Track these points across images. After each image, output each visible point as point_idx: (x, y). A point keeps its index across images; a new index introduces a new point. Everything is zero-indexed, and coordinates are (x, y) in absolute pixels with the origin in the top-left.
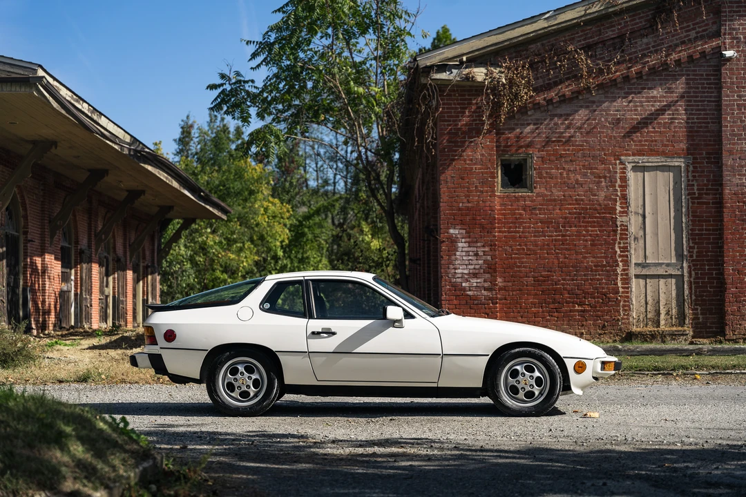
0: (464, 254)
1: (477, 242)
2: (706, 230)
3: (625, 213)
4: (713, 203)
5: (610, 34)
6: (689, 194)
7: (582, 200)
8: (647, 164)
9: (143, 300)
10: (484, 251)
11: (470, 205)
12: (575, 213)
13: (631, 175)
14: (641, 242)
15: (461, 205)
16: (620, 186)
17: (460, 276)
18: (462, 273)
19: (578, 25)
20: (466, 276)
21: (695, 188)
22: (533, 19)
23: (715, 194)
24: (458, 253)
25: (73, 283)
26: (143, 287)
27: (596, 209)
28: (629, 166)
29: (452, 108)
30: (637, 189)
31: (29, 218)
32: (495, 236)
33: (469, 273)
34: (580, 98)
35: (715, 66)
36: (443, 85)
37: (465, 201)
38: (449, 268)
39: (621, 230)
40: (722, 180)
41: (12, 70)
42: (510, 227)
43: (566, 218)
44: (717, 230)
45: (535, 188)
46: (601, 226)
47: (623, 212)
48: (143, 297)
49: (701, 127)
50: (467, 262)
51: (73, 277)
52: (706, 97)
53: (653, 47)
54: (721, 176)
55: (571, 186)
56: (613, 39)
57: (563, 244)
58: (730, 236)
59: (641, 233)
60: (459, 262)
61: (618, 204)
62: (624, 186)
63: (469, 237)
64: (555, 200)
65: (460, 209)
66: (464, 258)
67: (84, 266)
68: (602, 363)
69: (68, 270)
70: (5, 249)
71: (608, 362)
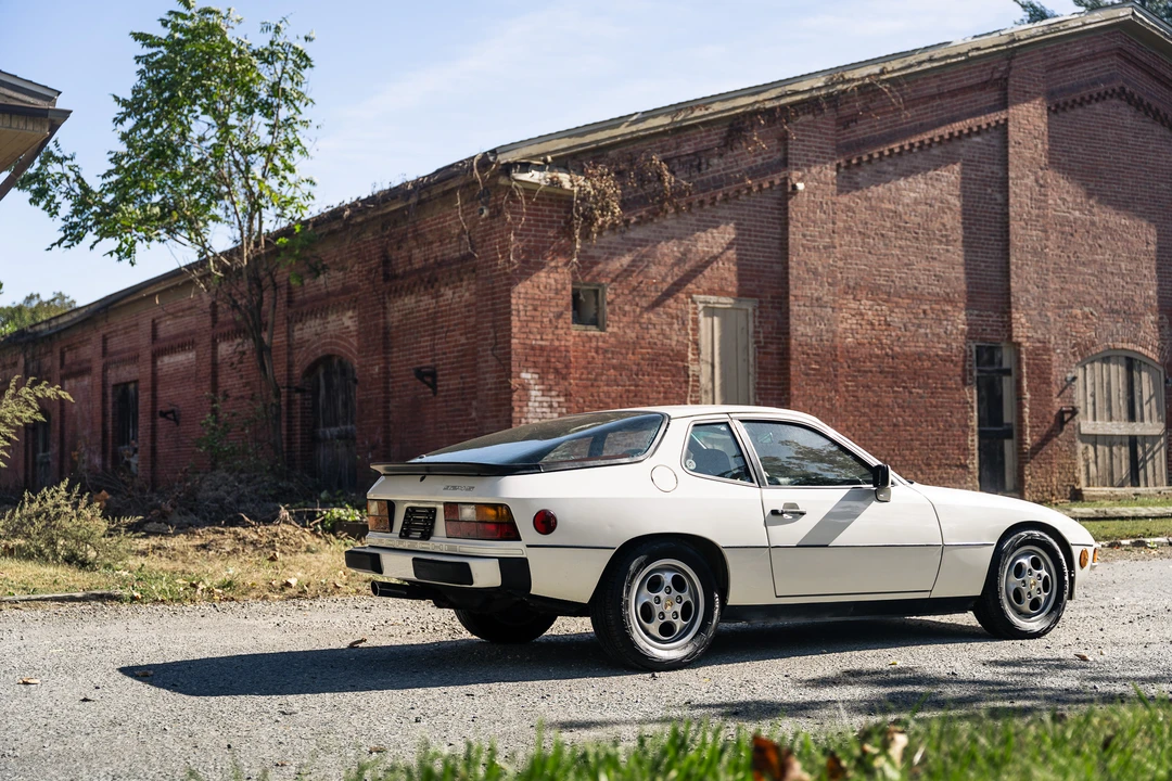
0: (537, 404)
1: (550, 390)
2: (771, 384)
3: (697, 360)
4: (778, 354)
5: (687, 149)
6: (756, 342)
7: (655, 344)
8: (717, 306)
10: (559, 403)
11: (543, 343)
12: (648, 359)
13: (701, 316)
14: (710, 395)
15: (534, 343)
16: (692, 329)
19: (665, 133)
21: (761, 335)
22: (620, 121)
23: (779, 344)
24: (530, 404)
27: (668, 356)
28: (701, 306)
30: (707, 333)
32: (570, 384)
34: (656, 221)
35: (780, 199)
36: (530, 189)
37: (539, 337)
39: (694, 381)
40: (788, 328)
42: (582, 374)
43: (639, 364)
44: (783, 384)
45: (608, 326)
46: (674, 376)
47: (695, 360)
49: (766, 267)
50: (540, 416)
52: (771, 233)
53: (724, 169)
54: (788, 323)
55: (644, 326)
56: (688, 155)
57: (636, 396)
58: (796, 392)
59: (710, 386)
60: (531, 415)
61: (690, 349)
62: (696, 330)
63: (543, 384)
64: (628, 343)
65: (533, 348)
66: (538, 410)
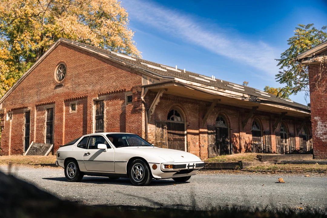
0: (320, 126)
1: (325, 121)
9: (310, 147)
11: (322, 108)
15: (318, 108)
17: (319, 134)
18: (320, 133)
20: (321, 135)
24: (318, 126)
25: (262, 142)
26: (310, 142)
29: (313, 73)
31: (231, 123)
33: (323, 133)
37: (320, 106)
38: (315, 132)
41: (169, 79)
50: (322, 129)
51: (262, 140)
60: (319, 129)
63: (322, 120)
65: (318, 110)
66: (321, 128)
67: (267, 136)
68: (165, 165)
69: (259, 138)
70: (215, 131)
71: (168, 165)
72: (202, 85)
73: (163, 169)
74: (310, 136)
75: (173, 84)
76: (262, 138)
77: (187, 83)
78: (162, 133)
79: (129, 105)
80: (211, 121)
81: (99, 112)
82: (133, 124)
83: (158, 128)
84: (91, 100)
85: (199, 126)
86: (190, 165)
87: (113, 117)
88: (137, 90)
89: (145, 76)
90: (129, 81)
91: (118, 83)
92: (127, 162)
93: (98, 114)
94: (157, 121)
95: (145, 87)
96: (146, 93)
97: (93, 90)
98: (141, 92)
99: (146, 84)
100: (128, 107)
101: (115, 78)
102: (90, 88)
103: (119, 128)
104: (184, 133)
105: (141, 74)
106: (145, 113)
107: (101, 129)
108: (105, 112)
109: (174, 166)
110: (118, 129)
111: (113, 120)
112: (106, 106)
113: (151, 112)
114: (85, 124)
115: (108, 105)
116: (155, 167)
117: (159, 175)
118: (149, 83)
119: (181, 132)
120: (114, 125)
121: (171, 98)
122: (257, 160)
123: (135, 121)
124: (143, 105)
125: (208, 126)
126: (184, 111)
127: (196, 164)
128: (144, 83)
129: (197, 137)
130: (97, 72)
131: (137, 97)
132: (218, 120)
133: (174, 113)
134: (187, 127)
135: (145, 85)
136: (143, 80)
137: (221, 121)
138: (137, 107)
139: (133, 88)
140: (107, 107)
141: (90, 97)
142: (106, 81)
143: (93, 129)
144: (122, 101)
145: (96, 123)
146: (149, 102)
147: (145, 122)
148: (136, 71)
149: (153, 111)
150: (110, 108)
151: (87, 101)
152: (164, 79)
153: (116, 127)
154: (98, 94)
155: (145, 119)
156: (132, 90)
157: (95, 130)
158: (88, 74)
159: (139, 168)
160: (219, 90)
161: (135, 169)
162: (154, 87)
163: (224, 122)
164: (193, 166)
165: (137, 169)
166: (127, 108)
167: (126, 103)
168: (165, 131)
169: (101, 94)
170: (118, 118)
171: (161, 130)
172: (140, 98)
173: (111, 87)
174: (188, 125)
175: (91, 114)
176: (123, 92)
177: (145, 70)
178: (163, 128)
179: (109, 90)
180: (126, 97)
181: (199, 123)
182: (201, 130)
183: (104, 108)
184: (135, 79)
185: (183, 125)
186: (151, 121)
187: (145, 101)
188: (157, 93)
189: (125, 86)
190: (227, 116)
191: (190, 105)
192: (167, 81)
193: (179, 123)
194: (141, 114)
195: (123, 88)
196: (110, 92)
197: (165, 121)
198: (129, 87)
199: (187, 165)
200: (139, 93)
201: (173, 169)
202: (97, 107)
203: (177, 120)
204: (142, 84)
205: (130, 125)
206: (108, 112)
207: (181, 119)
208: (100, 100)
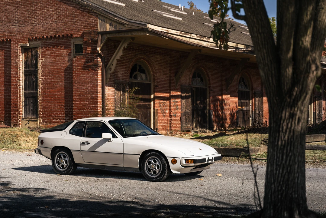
9: (314, 113)
25: (251, 107)
26: (314, 106)
31: (211, 80)
41: (139, 26)
48: (313, 111)
51: (251, 104)
67: (257, 99)
68: (186, 160)
69: (247, 101)
70: (190, 94)
71: (189, 160)
72: (180, 33)
73: (184, 164)
74: (314, 96)
75: (144, 33)
76: (251, 101)
77: (162, 31)
78: (122, 98)
79: (78, 58)
80: (185, 79)
81: (30, 65)
82: (84, 86)
83: (117, 92)
84: (17, 46)
85: (170, 87)
86: (209, 159)
87: (53, 73)
88: (91, 38)
89: (103, 19)
90: (78, 23)
91: (61, 24)
92: (140, 155)
93: (29, 68)
94: (116, 81)
95: (103, 33)
96: (104, 42)
97: (20, 32)
98: (97, 41)
99: (104, 30)
100: (76, 60)
101: (55, 17)
102: (15, 29)
103: (61, 89)
104: (150, 97)
105: (97, 15)
106: (102, 71)
107: (33, 89)
108: (39, 65)
109: (195, 161)
110: (61, 91)
111: (53, 78)
112: (40, 57)
113: (111, 69)
114: (6, 81)
115: (44, 55)
116: (174, 161)
117: (178, 171)
118: (108, 28)
119: (147, 97)
120: (53, 85)
121: (135, 48)
122: (263, 144)
123: (87, 82)
124: (100, 59)
125: (181, 86)
126: (151, 66)
127: (215, 157)
128: (100, 28)
129: (168, 102)
130: (25, 5)
131: (91, 47)
132: (194, 77)
133: (138, 68)
134: (154, 88)
135: (102, 30)
136: (99, 22)
137: (198, 78)
138: (91, 62)
139: (84, 33)
140: (43, 58)
141: (15, 41)
142: (41, 20)
143: (21, 89)
144: (67, 51)
145: (25, 81)
146: (107, 55)
147: (102, 83)
148: (88, 9)
149: (113, 68)
150: (48, 60)
151: (10, 48)
152: (132, 25)
153: (56, 88)
154: (28, 38)
155: (102, 79)
156: (82, 36)
157: (24, 91)
158: (11, 8)
159: (155, 162)
160: (202, 39)
161: (150, 163)
162: (117, 35)
163: (202, 80)
164: (212, 160)
165: (152, 163)
166: (75, 62)
167: (72, 54)
168: (126, 94)
169: (32, 38)
170: (61, 75)
171: (122, 94)
172: (95, 48)
173: (49, 29)
174: (156, 86)
175: (17, 66)
176: (67, 38)
177: (102, 9)
178: (124, 91)
179: (47, 33)
180: (72, 45)
181: (170, 82)
182: (173, 93)
183: (38, 60)
184: (88, 20)
185: (149, 85)
186: (109, 81)
187: (102, 54)
188: (121, 42)
189: (72, 30)
190: (206, 72)
191: (158, 56)
192: (136, 28)
193: (144, 83)
194: (96, 71)
195: (68, 33)
196: (47, 37)
197: (128, 81)
198: (78, 31)
199: (207, 159)
200: (94, 41)
201: (193, 164)
202: (27, 57)
203: (142, 78)
204: (98, 29)
205: (79, 86)
206: (44, 66)
207: (146, 77)
208: (31, 47)
